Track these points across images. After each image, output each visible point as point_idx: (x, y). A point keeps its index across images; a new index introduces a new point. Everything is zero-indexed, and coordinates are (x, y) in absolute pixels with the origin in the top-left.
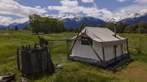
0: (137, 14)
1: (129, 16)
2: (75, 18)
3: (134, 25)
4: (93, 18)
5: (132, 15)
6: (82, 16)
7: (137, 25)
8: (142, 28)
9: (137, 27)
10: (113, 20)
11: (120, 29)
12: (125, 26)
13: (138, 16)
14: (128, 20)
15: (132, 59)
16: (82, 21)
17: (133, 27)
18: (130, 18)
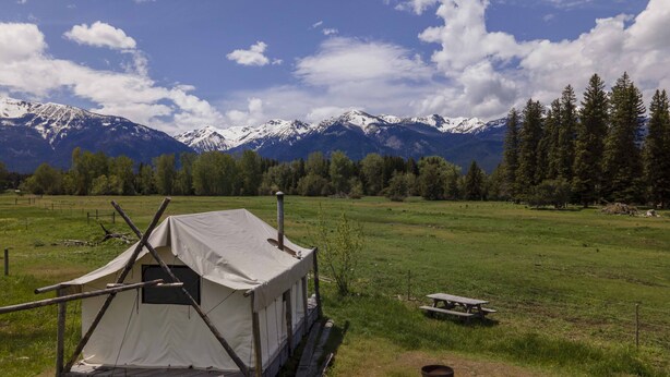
0: (299, 124)
1: (276, 130)
2: (28, 117)
3: (291, 165)
4: (131, 125)
5: (284, 123)
6: (74, 112)
7: (303, 165)
8: (317, 178)
9: (302, 173)
10: (216, 140)
11: (246, 180)
12: (264, 167)
13: (302, 131)
14: (272, 143)
15: (334, 329)
16: (72, 134)
17: (288, 173)
18: (277, 137)
